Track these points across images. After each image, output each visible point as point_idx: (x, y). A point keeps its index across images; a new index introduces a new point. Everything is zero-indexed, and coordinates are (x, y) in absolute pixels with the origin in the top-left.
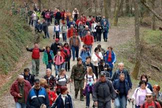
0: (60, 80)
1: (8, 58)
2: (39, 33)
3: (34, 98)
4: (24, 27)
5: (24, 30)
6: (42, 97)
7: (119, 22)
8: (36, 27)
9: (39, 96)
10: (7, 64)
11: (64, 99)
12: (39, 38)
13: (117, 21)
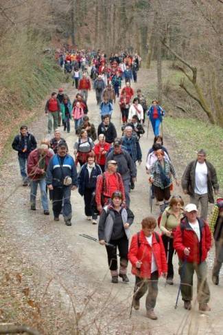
0: (81, 146)
1: (33, 96)
2: (68, 74)
3: (57, 168)
4: (54, 67)
5: (53, 70)
6: (69, 168)
7: (151, 65)
8: (65, 67)
9: (64, 166)
10: (31, 101)
11: (90, 171)
12: (68, 78)
13: (149, 63)
